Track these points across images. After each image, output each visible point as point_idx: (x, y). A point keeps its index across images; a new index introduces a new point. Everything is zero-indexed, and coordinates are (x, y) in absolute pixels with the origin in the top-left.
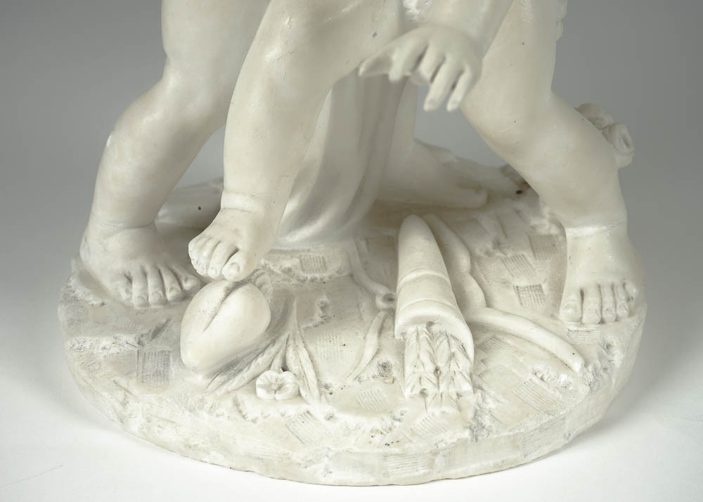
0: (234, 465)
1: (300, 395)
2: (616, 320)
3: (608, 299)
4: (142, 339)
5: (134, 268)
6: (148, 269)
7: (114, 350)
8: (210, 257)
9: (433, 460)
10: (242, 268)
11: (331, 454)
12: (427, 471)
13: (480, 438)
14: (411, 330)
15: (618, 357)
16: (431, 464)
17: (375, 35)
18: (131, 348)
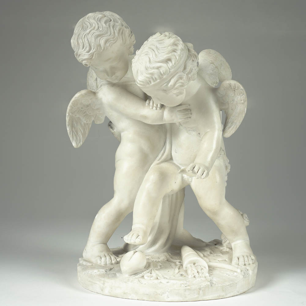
0: (138, 298)
1: (158, 279)
2: (249, 265)
3: (246, 259)
4: (107, 271)
5: (102, 254)
6: (106, 255)
7: (99, 273)
8: (131, 237)
9: (199, 292)
10: (141, 239)
11: (169, 291)
12: (198, 296)
13: (213, 285)
14: (189, 265)
15: (250, 272)
16: (199, 294)
17: (175, 183)
18: (103, 273)
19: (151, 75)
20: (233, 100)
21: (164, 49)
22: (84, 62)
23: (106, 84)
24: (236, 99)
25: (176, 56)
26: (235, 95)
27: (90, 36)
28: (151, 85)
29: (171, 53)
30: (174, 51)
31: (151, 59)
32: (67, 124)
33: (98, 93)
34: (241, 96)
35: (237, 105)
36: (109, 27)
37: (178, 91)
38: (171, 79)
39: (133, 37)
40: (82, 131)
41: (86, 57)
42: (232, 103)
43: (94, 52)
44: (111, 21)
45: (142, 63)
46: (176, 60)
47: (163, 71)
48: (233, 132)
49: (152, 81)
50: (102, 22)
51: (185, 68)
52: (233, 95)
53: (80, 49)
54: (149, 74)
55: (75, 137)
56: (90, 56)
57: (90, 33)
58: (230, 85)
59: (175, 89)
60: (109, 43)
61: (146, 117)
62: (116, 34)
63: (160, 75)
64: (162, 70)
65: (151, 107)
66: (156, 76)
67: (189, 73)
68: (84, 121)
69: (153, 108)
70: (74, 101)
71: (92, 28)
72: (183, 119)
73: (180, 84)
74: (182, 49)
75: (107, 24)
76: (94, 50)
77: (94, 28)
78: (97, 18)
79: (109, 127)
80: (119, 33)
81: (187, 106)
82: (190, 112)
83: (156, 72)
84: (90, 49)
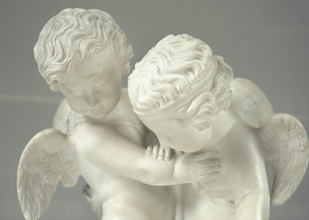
19: (159, 93)
20: (287, 146)
21: (181, 53)
22: (52, 77)
23: (84, 122)
24: (291, 145)
25: (200, 65)
26: (289, 137)
27: (64, 37)
28: (159, 109)
29: (193, 59)
30: (198, 58)
31: (161, 69)
32: (18, 182)
33: (70, 135)
34: (300, 139)
35: (293, 153)
36: (96, 25)
37: (203, 121)
38: (191, 101)
39: (130, 48)
40: (41, 196)
41: (57, 68)
42: (284, 150)
43: (70, 61)
44: (97, 19)
45: (146, 75)
46: (201, 70)
47: (180, 86)
48: (289, 197)
49: (161, 103)
50: (84, 19)
51: (214, 86)
52: (285, 139)
53: (48, 58)
54: (157, 91)
55: (29, 206)
56: (63, 68)
57: (65, 33)
58: (282, 121)
59: (197, 118)
60: (93, 49)
61: (145, 171)
62: (105, 37)
63: (175, 93)
64: (178, 86)
65: (154, 156)
66: (169, 95)
67: (220, 95)
68: (45, 180)
69: (157, 158)
70: (31, 145)
71: (69, 25)
72: (206, 176)
73: (207, 109)
74: (210, 56)
75: (92, 22)
76: (71, 58)
77: (72, 25)
78: (77, 12)
79: (85, 194)
80: (109, 37)
81: (213, 154)
82: (218, 164)
83: (168, 88)
84: (64, 57)
